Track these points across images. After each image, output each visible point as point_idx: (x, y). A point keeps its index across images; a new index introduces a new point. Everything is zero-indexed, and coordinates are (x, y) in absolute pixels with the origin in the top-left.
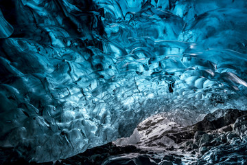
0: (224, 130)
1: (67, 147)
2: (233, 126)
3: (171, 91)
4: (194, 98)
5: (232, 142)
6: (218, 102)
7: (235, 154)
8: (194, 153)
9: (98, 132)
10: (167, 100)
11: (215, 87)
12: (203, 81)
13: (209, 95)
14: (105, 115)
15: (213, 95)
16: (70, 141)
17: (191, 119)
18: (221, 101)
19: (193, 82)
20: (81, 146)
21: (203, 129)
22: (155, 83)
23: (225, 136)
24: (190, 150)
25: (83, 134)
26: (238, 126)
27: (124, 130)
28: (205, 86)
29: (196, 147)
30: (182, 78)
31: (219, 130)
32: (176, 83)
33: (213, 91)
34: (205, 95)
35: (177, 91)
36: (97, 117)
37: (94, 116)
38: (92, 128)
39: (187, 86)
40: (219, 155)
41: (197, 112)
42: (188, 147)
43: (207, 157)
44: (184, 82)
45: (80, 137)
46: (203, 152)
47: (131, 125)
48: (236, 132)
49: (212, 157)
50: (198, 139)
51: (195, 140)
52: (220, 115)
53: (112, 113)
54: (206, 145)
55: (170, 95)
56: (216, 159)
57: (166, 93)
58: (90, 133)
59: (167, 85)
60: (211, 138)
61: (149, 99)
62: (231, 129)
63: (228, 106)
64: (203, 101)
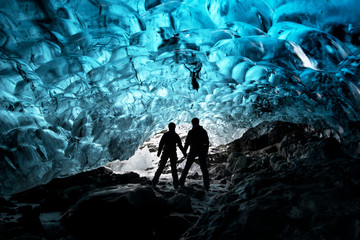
0: (267, 151)
2: (279, 145)
4: (231, 102)
5: (276, 166)
6: (264, 110)
7: (280, 184)
8: (224, 182)
9: (70, 150)
10: (190, 101)
11: (263, 82)
12: (246, 70)
13: (252, 97)
14: (81, 122)
15: (258, 99)
16: (17, 166)
17: (226, 135)
18: (269, 109)
19: (231, 71)
20: (41, 174)
21: (240, 150)
22: (166, 68)
23: (268, 158)
24: (219, 178)
25: (42, 155)
26: (285, 145)
27: (119, 148)
28: (248, 80)
29: (228, 174)
30: (212, 58)
31: (261, 151)
32: (202, 71)
33: (259, 92)
34: (247, 97)
35: (205, 87)
36: (65, 126)
37: (58, 123)
38: (59, 143)
39: (220, 78)
40: (258, 185)
41: (234, 126)
42: (218, 174)
43: (240, 190)
44: (216, 69)
45: (37, 158)
46: (236, 181)
47: (130, 142)
48: (282, 153)
49: (247, 190)
50: (232, 162)
51: (227, 164)
52: (263, 132)
53: (94, 119)
54: (242, 172)
55: (193, 94)
56: (253, 192)
57: (188, 91)
58: (56, 153)
59: (188, 73)
60: (249, 161)
61: (160, 99)
62: (274, 150)
63: (277, 116)
64: (244, 108)
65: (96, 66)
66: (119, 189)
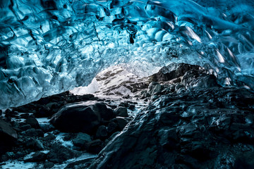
0: (174, 82)
1: (18, 96)
2: (182, 78)
3: (132, 41)
4: (153, 51)
5: (179, 91)
6: (174, 56)
7: (179, 101)
8: (146, 100)
9: (53, 80)
10: (128, 51)
11: (173, 41)
12: (163, 34)
13: (166, 48)
15: (170, 49)
16: (20, 89)
17: (148, 71)
19: (154, 34)
20: (35, 94)
21: (157, 80)
22: (116, 32)
23: (174, 86)
24: (143, 98)
25: (36, 82)
26: (186, 78)
27: (82, 79)
28: (164, 39)
29: (149, 95)
30: (144, 28)
31: (170, 81)
32: (137, 33)
33: (170, 45)
34: (163, 48)
35: (138, 43)
36: (52, 65)
37: (47, 64)
38: (47, 76)
39: (148, 38)
40: (166, 101)
41: (154, 65)
42: (142, 96)
43: (156, 104)
44: (145, 33)
45: (32, 85)
46: (154, 100)
47: (89, 75)
48: (183, 83)
49: (161, 103)
50: (151, 88)
51: (148, 90)
52: (173, 69)
53: (68, 61)
54: (157, 94)
55: (130, 46)
56: (164, 104)
57: (127, 44)
58: (44, 82)
59: (128, 35)
60: (162, 88)
61: (110, 49)
62: (179, 81)
63: (181, 60)
64: (161, 54)
65: (75, 31)
66: (84, 104)
